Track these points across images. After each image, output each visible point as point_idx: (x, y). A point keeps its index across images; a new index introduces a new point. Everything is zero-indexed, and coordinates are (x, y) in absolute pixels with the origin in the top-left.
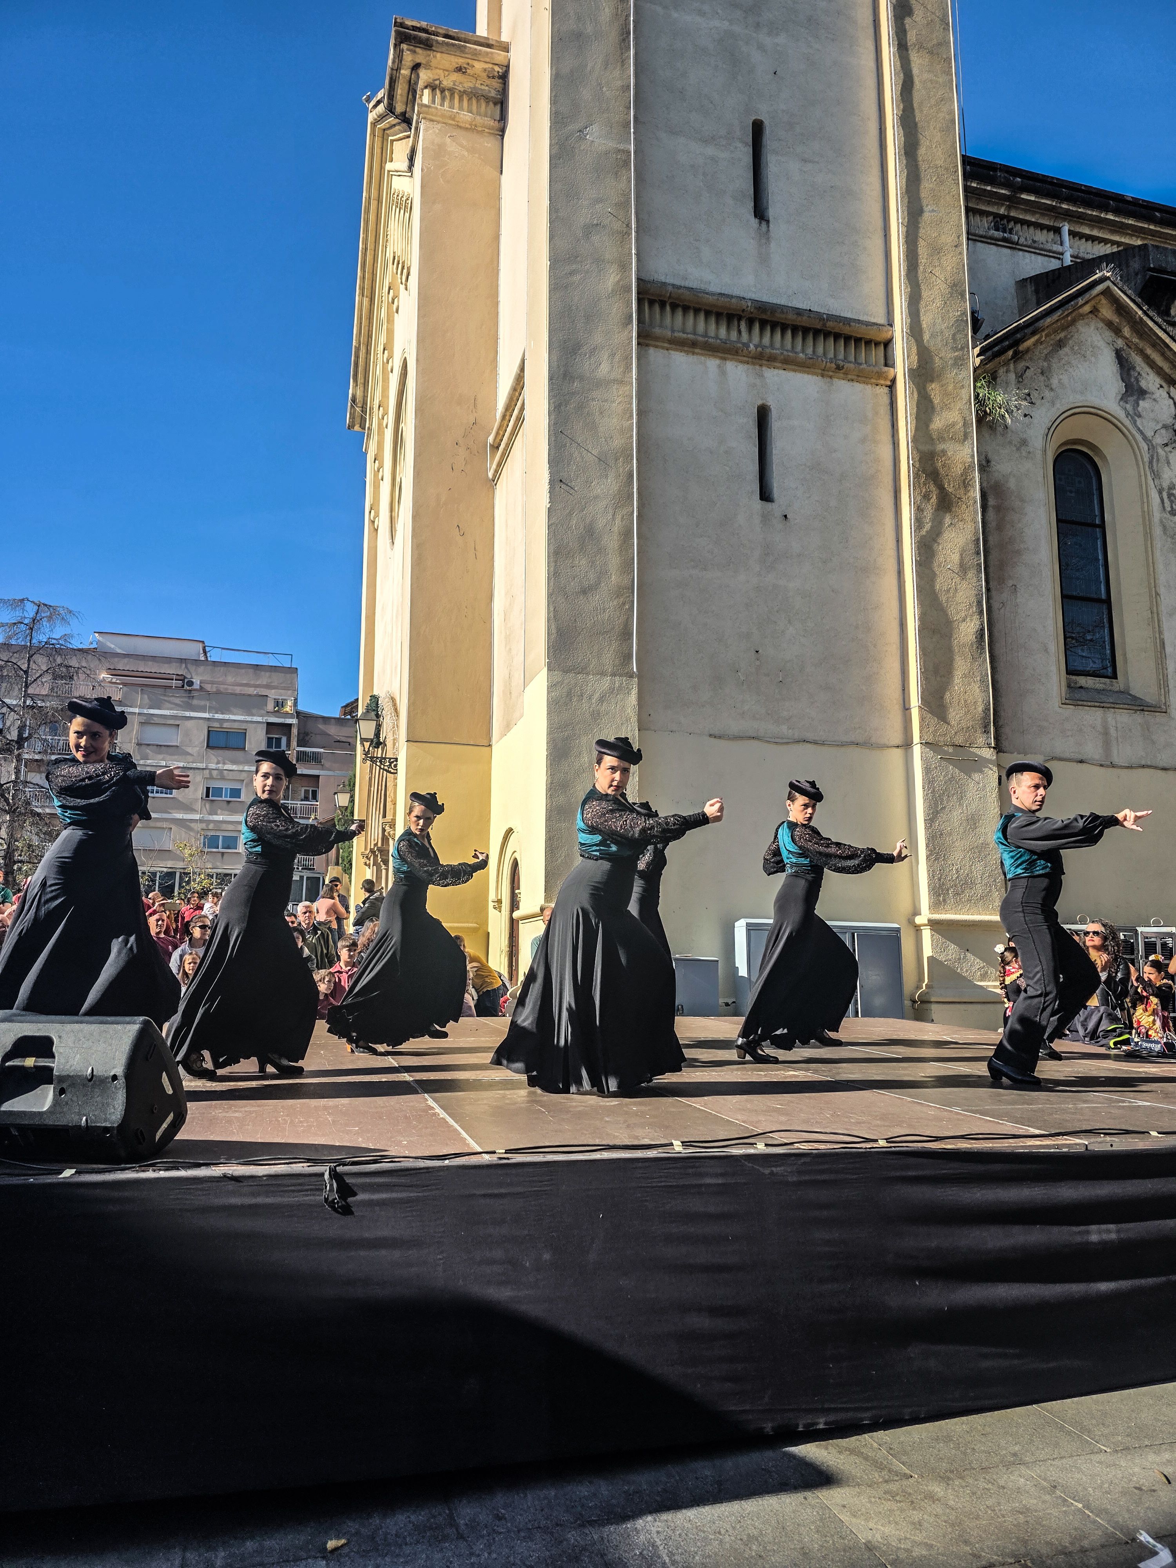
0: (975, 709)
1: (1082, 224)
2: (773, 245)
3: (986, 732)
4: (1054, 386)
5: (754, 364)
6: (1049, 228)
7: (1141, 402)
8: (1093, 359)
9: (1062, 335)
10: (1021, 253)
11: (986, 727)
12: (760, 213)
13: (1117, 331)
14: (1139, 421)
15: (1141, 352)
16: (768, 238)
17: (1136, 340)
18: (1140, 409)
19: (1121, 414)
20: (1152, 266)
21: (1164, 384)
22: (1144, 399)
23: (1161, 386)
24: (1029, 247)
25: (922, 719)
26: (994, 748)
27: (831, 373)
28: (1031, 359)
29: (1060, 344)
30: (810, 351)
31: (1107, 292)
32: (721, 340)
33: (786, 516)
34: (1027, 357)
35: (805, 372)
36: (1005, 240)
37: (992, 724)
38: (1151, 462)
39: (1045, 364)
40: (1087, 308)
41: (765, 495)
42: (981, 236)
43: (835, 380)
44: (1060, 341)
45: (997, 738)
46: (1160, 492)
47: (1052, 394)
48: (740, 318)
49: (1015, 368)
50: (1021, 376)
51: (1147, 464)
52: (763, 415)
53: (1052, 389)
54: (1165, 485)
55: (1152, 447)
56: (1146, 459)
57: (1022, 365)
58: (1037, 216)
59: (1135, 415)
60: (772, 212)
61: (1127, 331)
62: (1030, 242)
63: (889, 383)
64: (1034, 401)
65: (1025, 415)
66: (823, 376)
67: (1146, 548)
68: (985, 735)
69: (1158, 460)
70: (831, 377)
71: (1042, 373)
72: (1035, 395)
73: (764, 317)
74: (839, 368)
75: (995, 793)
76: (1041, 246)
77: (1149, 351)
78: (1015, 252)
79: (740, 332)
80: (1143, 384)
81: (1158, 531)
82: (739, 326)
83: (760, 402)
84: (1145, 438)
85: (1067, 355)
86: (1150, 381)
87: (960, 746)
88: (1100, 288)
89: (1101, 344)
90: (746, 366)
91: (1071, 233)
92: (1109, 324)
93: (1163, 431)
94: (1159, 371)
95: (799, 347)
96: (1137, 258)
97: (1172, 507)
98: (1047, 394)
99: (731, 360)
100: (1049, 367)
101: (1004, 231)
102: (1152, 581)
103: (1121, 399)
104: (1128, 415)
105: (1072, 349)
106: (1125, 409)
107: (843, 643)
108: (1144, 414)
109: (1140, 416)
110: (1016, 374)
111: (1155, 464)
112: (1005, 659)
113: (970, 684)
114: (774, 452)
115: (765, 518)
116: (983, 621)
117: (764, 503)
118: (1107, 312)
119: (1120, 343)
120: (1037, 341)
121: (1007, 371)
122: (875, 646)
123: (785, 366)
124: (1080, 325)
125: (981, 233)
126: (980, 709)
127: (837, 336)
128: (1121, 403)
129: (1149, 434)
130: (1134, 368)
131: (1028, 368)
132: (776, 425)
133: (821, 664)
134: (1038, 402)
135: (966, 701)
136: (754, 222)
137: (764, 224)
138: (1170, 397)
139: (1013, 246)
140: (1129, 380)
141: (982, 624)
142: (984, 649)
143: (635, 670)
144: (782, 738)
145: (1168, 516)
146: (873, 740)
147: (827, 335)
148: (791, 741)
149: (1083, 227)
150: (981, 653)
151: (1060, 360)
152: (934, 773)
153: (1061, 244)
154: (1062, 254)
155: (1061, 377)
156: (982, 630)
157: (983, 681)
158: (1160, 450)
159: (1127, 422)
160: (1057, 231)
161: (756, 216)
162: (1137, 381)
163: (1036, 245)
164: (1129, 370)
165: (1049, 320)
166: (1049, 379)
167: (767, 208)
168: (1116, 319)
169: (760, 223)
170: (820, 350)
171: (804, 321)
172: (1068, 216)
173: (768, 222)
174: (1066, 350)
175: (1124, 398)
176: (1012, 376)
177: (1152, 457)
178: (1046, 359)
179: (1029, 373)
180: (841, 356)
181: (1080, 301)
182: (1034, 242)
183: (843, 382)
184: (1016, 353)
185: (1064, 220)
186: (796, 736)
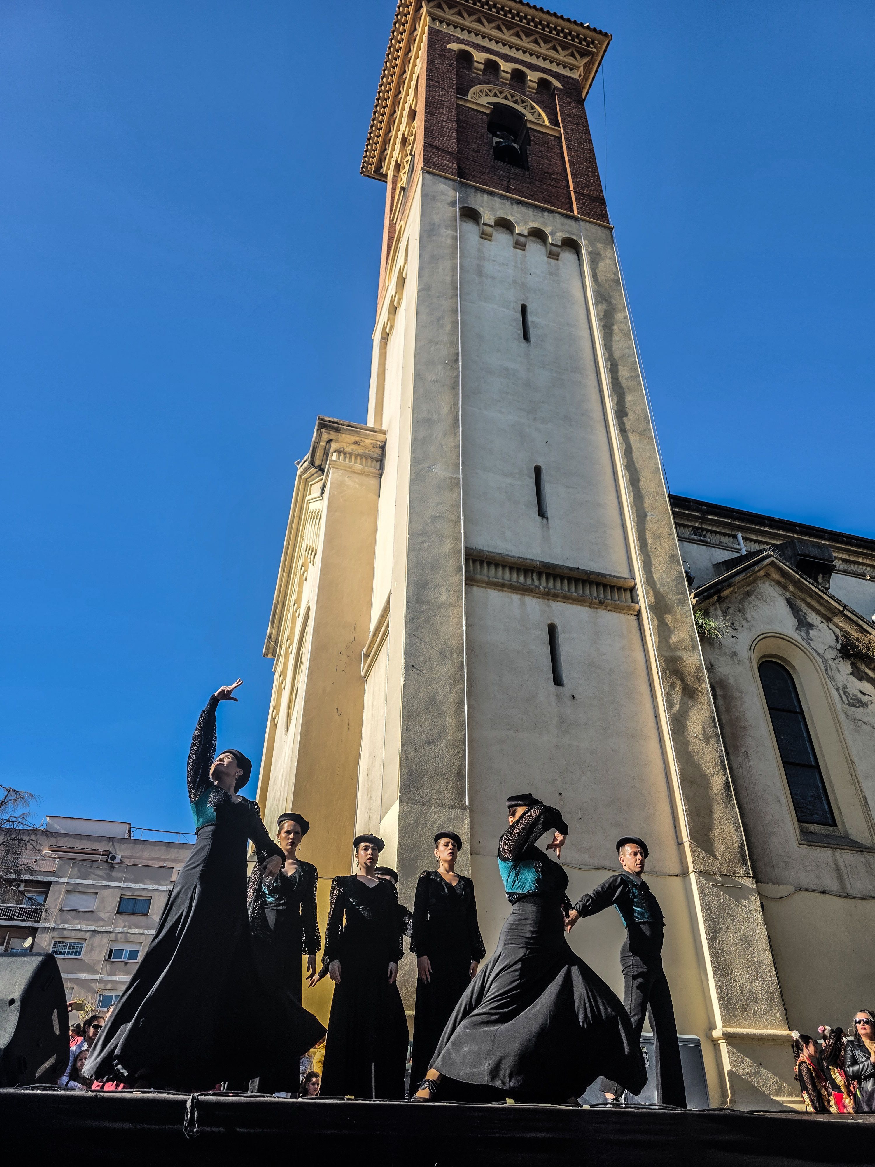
0: (733, 844)
1: (750, 533)
2: (551, 532)
3: (745, 864)
4: (749, 619)
5: (543, 598)
6: (729, 536)
7: (810, 631)
8: (772, 604)
9: (749, 588)
10: (713, 549)
11: (744, 859)
12: (542, 513)
13: (785, 588)
14: (812, 643)
15: (804, 600)
16: (548, 527)
17: (798, 593)
18: (810, 635)
19: (799, 639)
20: (799, 553)
21: (824, 621)
22: (812, 629)
23: (822, 622)
24: (718, 545)
25: (693, 852)
26: (752, 877)
27: (596, 606)
28: (730, 602)
29: (748, 594)
30: (581, 592)
31: (772, 564)
32: (520, 583)
33: (573, 696)
34: (727, 601)
35: (578, 604)
36: (701, 541)
37: (748, 857)
38: (826, 670)
39: (740, 606)
40: (762, 573)
41: (558, 681)
42: (686, 539)
43: (599, 610)
44: (747, 591)
45: (754, 869)
46: (838, 690)
47: (749, 624)
48: (532, 572)
49: (721, 607)
50: (726, 612)
51: (824, 671)
52: (552, 630)
53: (748, 621)
54: (840, 685)
55: (825, 661)
56: (823, 668)
57: (724, 606)
58: (720, 528)
59: (809, 640)
60: (549, 514)
61: (791, 587)
62: (718, 543)
63: (636, 613)
64: (737, 628)
65: (733, 637)
66: (591, 607)
67: (837, 728)
68: (744, 867)
69: (831, 669)
70: (596, 608)
71: (739, 611)
72: (737, 625)
73: (549, 571)
74: (601, 603)
75: (760, 917)
76: (726, 545)
77: (809, 600)
78: (710, 548)
79: (533, 580)
80: (809, 620)
81: (842, 717)
82: (532, 576)
83: (549, 622)
84: (819, 654)
85: (754, 600)
86: (814, 618)
87: (726, 875)
88: (767, 561)
89: (775, 594)
90: (538, 600)
91: (743, 538)
92: (779, 583)
93: (830, 650)
94: (818, 612)
95: (573, 590)
96: (789, 549)
97: (848, 700)
98: (745, 623)
99: (528, 595)
100: (744, 608)
101: (700, 536)
102: (847, 752)
103: (797, 629)
104: (803, 639)
105: (756, 597)
106: (801, 635)
107: (625, 790)
108: (814, 638)
109: (811, 640)
110: (722, 611)
111: (829, 672)
112: (749, 807)
113: (725, 824)
114: (561, 653)
115: (559, 697)
116: (728, 776)
117: (556, 686)
118: (775, 576)
119: (788, 594)
120: (732, 591)
121: (716, 609)
122: (649, 793)
123: (565, 601)
124: (759, 583)
125: (685, 536)
126: (737, 845)
127: (598, 584)
128: (797, 631)
129: (821, 651)
130: (801, 610)
131: (729, 607)
132: (562, 637)
133: (610, 806)
134: (740, 629)
135: (724, 838)
136: (539, 519)
137: (545, 520)
138: (830, 629)
139: (708, 545)
140: (800, 618)
141: (727, 778)
142: (732, 797)
143: (467, 804)
144: (585, 865)
145: (847, 706)
146: (657, 869)
147: (591, 583)
148: (592, 867)
149: (750, 535)
150: (730, 801)
151: (750, 603)
152: (710, 898)
153: (739, 544)
154: (741, 550)
155: (753, 614)
156: (728, 783)
157: (735, 823)
158: (831, 662)
159: (803, 643)
160: (735, 537)
161: (539, 515)
162: (805, 618)
163: (722, 544)
164: (798, 611)
165: (737, 579)
166: (745, 615)
167: (546, 511)
168: (783, 580)
169: (543, 519)
170: (587, 592)
171: (575, 574)
172: (740, 528)
173: (547, 519)
174: (753, 597)
175: (798, 628)
176: (719, 612)
177: (826, 666)
178: (740, 602)
179: (730, 611)
180: (602, 596)
181: (757, 568)
182: (721, 542)
183: (604, 611)
184: (719, 598)
185: (738, 531)
186: (596, 864)
